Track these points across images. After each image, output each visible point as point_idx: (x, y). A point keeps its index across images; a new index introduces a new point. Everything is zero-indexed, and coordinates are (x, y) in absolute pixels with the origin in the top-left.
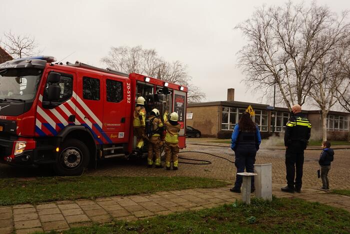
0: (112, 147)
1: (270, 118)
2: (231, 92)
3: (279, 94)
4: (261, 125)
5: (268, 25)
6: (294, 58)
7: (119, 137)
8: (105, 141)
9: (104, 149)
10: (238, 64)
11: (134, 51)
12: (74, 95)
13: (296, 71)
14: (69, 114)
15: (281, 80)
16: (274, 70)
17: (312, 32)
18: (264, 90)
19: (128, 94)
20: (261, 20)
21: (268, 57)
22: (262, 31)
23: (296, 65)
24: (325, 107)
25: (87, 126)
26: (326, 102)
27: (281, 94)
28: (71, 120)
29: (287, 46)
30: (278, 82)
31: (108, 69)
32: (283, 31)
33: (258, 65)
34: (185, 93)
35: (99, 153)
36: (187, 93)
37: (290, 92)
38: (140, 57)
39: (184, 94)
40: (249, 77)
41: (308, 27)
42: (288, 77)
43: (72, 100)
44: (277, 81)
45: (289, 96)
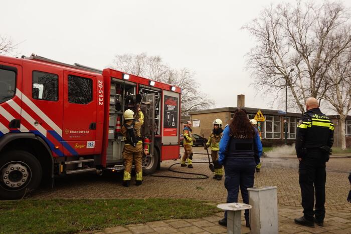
0: (78, 159)
1: (283, 125)
2: (241, 98)
3: (291, 98)
4: (273, 132)
5: (277, 24)
6: (307, 58)
7: (88, 147)
8: (66, 153)
9: (66, 163)
10: (245, 66)
11: (139, 58)
12: (19, 93)
13: (310, 72)
14: (10, 118)
15: (293, 82)
16: (285, 72)
17: (326, 29)
18: (275, 94)
19: (100, 94)
20: (269, 19)
21: (278, 59)
22: (270, 30)
23: (309, 66)
24: (342, 111)
25: (38, 134)
26: (343, 106)
27: (294, 98)
28: (13, 126)
29: (298, 46)
30: (290, 85)
31: (76, 64)
32: (293, 29)
33: (268, 67)
34: (179, 95)
35: (57, 168)
36: (180, 94)
37: (304, 95)
38: (146, 64)
39: (177, 96)
40: (258, 80)
41: (321, 24)
42: (300, 78)
43: (14, 100)
44: (289, 83)
45: (303, 100)
